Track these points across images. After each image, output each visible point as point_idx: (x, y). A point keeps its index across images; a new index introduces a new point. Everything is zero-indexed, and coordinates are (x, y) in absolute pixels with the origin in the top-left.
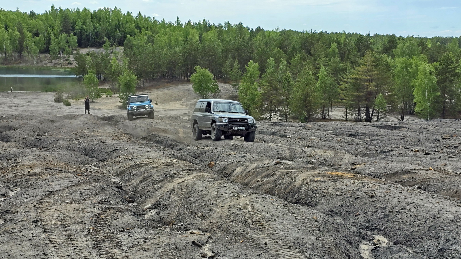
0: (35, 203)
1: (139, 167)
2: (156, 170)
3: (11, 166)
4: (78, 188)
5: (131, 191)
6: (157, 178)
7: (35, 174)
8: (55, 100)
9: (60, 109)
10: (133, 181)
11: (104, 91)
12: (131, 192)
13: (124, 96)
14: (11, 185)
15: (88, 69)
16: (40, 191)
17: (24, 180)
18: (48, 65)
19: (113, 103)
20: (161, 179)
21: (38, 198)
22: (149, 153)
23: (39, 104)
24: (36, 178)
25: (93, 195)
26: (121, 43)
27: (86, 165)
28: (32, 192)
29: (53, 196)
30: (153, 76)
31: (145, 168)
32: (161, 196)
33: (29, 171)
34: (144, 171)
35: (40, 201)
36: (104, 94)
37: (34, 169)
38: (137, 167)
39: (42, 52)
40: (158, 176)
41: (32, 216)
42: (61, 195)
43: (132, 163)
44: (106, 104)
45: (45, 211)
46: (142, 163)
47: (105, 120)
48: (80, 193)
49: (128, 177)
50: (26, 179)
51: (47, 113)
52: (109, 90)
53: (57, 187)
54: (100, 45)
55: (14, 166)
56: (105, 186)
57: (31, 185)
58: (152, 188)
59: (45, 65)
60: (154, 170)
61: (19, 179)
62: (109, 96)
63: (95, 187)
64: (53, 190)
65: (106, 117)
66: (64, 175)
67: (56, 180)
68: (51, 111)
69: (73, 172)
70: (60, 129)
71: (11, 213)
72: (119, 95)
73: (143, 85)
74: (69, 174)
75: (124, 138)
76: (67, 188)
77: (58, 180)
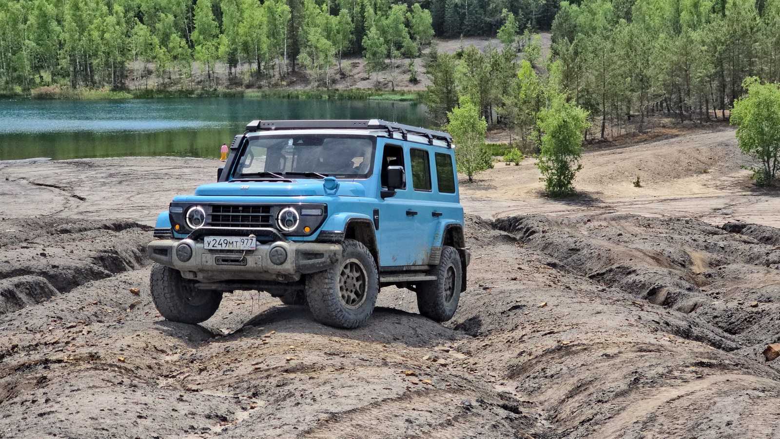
1: (568, 354)
2: (612, 362)
3: (249, 345)
4: (404, 405)
5: (543, 417)
6: (613, 385)
7: (302, 368)
10: (550, 392)
11: (499, 151)
12: (544, 422)
13: (550, 164)
14: (243, 394)
15: (460, 94)
16: (308, 413)
17: (274, 381)
18: (362, 85)
19: (524, 183)
20: (624, 387)
21: (300, 428)
22: (599, 317)
24: (303, 377)
25: (441, 425)
26: (543, 24)
27: (436, 349)
28: (289, 414)
29: (337, 425)
30: (629, 108)
31: (583, 357)
32: (618, 433)
33: (288, 360)
34: (580, 365)
35: (305, 437)
36: (501, 158)
37: (300, 355)
38: (563, 353)
39: (346, 55)
40: (616, 380)
42: (359, 423)
43: (551, 343)
44: (506, 184)
46: (578, 345)
47: (500, 229)
48: (407, 420)
49: (537, 380)
50: (278, 379)
52: (512, 147)
53: (350, 402)
54: (489, 31)
55: (256, 345)
56: (474, 403)
57: (291, 395)
58: (595, 412)
59: (353, 87)
60: (607, 364)
61: (262, 378)
62: (513, 164)
63: (446, 404)
64: (339, 409)
65: (503, 221)
66: (371, 372)
67: (350, 383)
69: (397, 365)
72: (537, 161)
73: (603, 134)
74: (385, 369)
75: (541, 275)
76: (376, 405)
77: (355, 384)
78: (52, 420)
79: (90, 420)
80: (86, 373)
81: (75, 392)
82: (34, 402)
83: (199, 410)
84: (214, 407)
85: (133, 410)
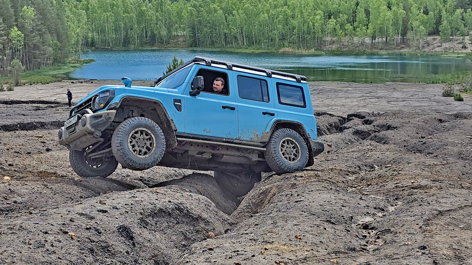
0: (421, 224)
3: (391, 174)
7: (420, 187)
8: (443, 93)
9: (449, 106)
14: (391, 198)
16: (427, 209)
17: (406, 193)
18: (437, 49)
21: (424, 218)
23: (423, 98)
24: (421, 192)
28: (416, 210)
29: (443, 217)
33: (412, 183)
35: (427, 222)
37: (418, 180)
39: (430, 34)
41: (418, 240)
42: (454, 217)
45: (434, 235)
50: (408, 192)
51: (432, 110)
53: (448, 206)
55: (394, 174)
57: (416, 200)
59: (433, 50)
61: (400, 191)
64: (442, 209)
66: (457, 191)
67: (446, 196)
68: (438, 108)
70: (449, 131)
71: (391, 232)
74: (464, 190)
76: (461, 208)
77: (449, 197)
78: (302, 205)
79: (319, 206)
80: (314, 183)
81: (310, 192)
82: (292, 195)
83: (371, 204)
84: (378, 204)
85: (339, 202)
